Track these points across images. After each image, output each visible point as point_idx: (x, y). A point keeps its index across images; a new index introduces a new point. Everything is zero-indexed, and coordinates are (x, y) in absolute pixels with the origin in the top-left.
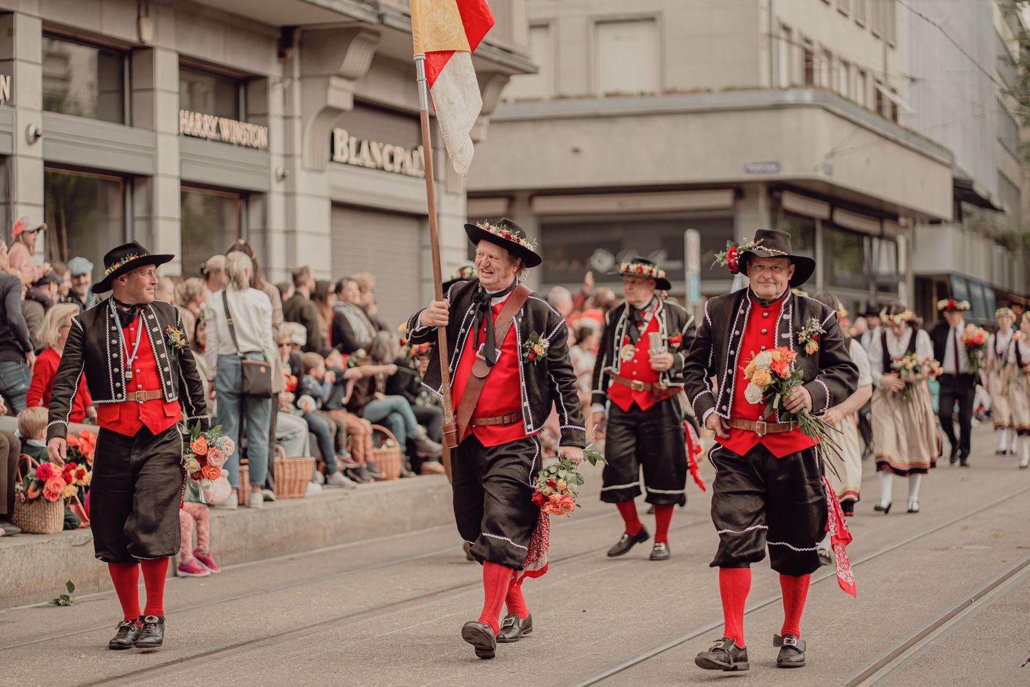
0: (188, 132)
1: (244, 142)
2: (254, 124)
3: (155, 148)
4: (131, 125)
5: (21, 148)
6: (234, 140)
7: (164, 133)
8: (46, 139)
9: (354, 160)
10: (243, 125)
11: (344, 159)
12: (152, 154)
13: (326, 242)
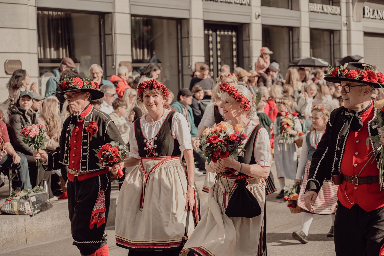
0: (312, 10)
1: (332, 12)
2: (335, 6)
3: (300, 17)
4: (292, 9)
5: (254, 20)
6: (328, 12)
7: (304, 12)
8: (262, 17)
9: (372, 17)
10: (332, 7)
11: (368, 16)
12: (299, 19)
13: (362, 47)
